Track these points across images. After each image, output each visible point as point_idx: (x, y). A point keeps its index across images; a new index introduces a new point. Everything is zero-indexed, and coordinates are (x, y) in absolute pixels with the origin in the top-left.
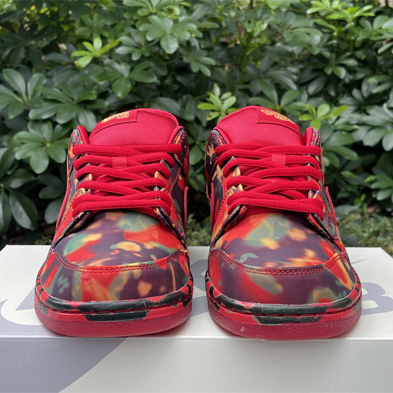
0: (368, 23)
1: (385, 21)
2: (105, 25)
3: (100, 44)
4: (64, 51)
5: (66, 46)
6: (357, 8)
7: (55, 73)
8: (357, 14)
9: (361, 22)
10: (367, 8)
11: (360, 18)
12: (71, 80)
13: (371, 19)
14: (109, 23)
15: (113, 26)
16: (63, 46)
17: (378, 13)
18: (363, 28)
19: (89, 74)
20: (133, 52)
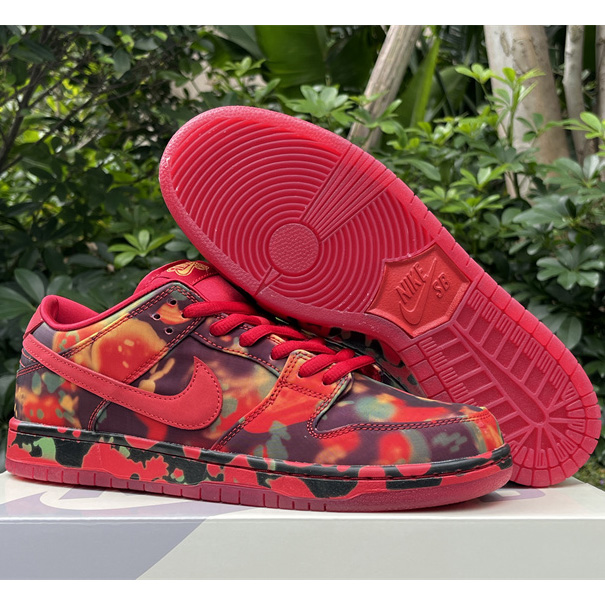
0: (495, 218)
1: (516, 214)
2: (150, 219)
3: (147, 238)
4: (95, 251)
5: (97, 245)
6: (479, 199)
7: (80, 280)
8: (481, 206)
9: (487, 216)
10: (493, 198)
11: (484, 211)
12: (104, 287)
13: (499, 213)
14: (154, 217)
15: (160, 220)
16: (92, 246)
17: (507, 207)
18: (488, 223)
19: (127, 279)
20: (188, 249)
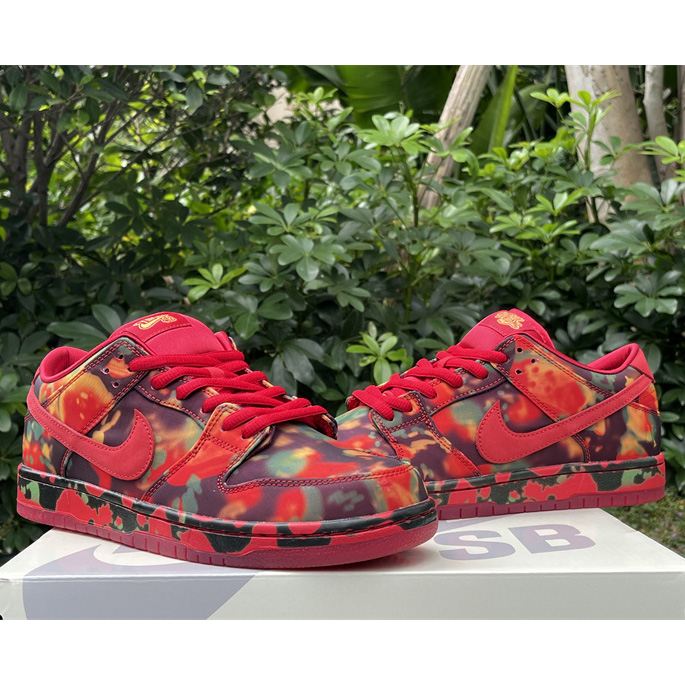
0: (572, 244)
1: (594, 240)
2: (225, 252)
3: (221, 272)
4: (171, 284)
5: (173, 278)
6: (556, 224)
8: (557, 232)
9: (563, 242)
10: (569, 224)
11: (562, 236)
13: (576, 239)
14: (230, 250)
15: (235, 253)
16: (169, 279)
17: (584, 232)
18: (565, 249)
19: (202, 312)
20: (261, 282)
